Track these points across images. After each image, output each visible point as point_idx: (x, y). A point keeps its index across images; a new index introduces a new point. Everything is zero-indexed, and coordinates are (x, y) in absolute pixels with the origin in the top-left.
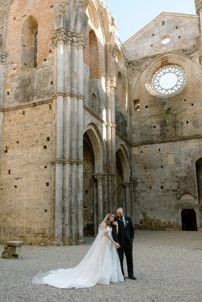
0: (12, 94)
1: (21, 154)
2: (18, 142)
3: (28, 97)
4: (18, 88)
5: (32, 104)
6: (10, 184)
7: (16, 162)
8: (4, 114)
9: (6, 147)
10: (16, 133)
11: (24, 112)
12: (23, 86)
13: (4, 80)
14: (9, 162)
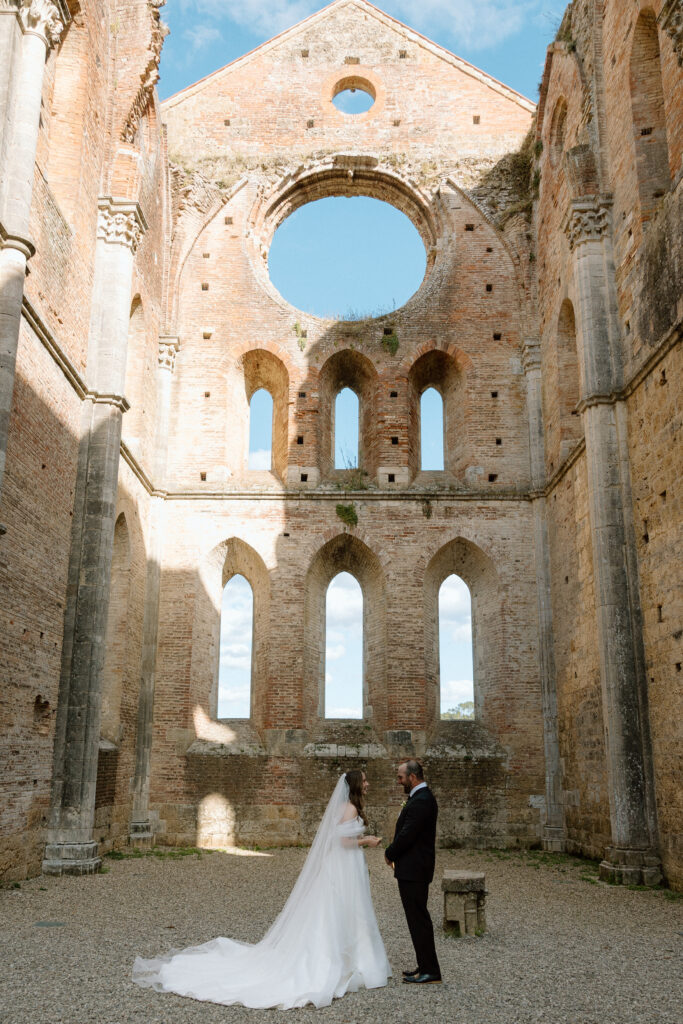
0: (634, 325)
1: (676, 538)
2: (664, 494)
3: (667, 311)
4: (642, 295)
5: (673, 333)
6: (666, 660)
7: (668, 573)
8: (629, 407)
9: (646, 522)
10: (658, 462)
11: (663, 373)
12: (652, 280)
13: (616, 289)
14: (656, 577)
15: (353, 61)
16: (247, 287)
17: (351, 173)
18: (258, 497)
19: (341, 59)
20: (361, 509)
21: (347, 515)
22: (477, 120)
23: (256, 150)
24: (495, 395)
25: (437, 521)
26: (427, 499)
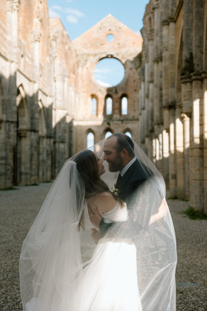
15: (110, 30)
16: (90, 81)
17: (110, 56)
18: (94, 120)
19: (107, 30)
20: (111, 123)
21: (109, 124)
22: (134, 43)
23: (92, 51)
24: (134, 102)
25: (124, 125)
26: (122, 121)
